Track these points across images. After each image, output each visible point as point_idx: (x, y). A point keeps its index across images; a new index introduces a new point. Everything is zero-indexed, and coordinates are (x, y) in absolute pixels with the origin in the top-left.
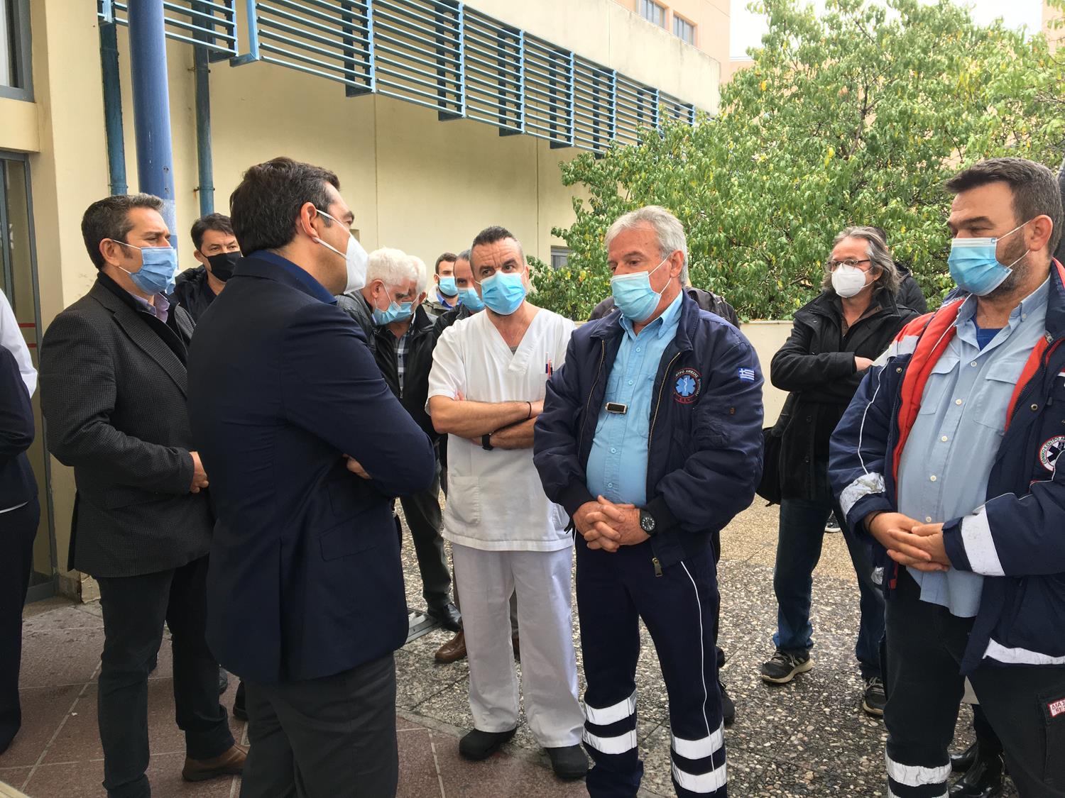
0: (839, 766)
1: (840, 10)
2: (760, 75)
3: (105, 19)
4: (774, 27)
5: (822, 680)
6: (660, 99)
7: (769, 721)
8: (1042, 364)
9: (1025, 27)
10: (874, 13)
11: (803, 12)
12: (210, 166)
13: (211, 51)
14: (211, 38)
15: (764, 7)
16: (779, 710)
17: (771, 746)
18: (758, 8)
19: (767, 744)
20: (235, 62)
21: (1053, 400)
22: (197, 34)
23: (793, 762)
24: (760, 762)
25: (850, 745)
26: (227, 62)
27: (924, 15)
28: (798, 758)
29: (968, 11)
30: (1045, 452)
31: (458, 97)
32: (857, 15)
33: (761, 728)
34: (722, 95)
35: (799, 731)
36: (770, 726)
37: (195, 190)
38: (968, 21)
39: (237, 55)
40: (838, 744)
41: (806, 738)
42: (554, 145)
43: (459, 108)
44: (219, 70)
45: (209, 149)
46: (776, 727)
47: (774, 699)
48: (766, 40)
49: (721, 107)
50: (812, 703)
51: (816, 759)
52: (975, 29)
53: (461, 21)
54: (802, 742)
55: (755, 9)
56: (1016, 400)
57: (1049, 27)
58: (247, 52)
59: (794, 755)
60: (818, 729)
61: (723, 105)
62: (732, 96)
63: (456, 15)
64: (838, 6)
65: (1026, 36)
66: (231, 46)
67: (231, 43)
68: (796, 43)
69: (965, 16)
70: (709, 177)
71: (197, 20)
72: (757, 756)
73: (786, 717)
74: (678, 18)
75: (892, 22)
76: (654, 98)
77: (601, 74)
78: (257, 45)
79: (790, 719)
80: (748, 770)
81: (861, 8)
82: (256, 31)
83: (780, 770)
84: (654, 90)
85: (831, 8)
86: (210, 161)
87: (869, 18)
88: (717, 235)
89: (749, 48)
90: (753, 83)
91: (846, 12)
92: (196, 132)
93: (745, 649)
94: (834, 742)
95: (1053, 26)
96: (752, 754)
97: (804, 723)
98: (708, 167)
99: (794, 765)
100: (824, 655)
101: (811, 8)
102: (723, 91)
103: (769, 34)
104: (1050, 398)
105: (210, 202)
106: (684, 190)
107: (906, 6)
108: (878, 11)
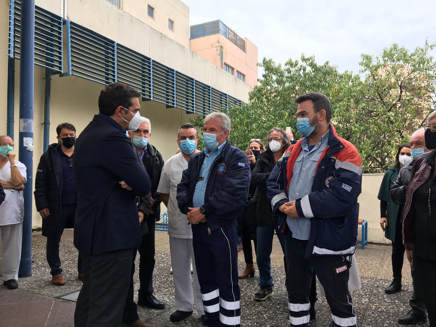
0: (280, 323)
1: (290, 66)
2: (262, 88)
3: (11, 57)
4: (267, 72)
5: (278, 298)
6: (228, 98)
7: (256, 311)
8: (326, 155)
9: (352, 72)
10: (302, 68)
11: (277, 67)
12: (49, 115)
13: (52, 70)
14: (52, 66)
15: (263, 65)
16: (260, 307)
17: (256, 318)
18: (261, 65)
19: (255, 317)
20: (61, 75)
21: (329, 165)
22: (47, 64)
23: (263, 322)
24: (250, 323)
25: (285, 317)
26: (59, 75)
27: (319, 69)
28: (265, 321)
29: (336, 68)
30: (327, 182)
31: (150, 93)
32: (296, 68)
33: (253, 313)
34: (250, 96)
35: (267, 313)
36: (256, 312)
37: (42, 124)
38: (336, 71)
39: (62, 73)
40: (281, 317)
41: (269, 315)
42: (188, 113)
43: (150, 96)
44: (55, 78)
45: (49, 108)
46: (258, 312)
47: (259, 304)
48: (264, 76)
49: (249, 100)
50: (273, 305)
51: (272, 321)
52: (338, 74)
53: (151, 65)
54: (268, 316)
55: (260, 65)
56: (318, 166)
57: (360, 72)
58: (66, 71)
59: (264, 320)
60: (274, 312)
61: (250, 99)
62: (253, 96)
63: (150, 63)
64: (289, 65)
65: (352, 75)
66: (60, 69)
67: (60, 68)
68: (274, 77)
69: (334, 70)
70: (244, 123)
71: (47, 59)
72: (250, 321)
73: (263, 309)
74: (238, 73)
75: (309, 71)
76: (226, 97)
77: (206, 88)
78: (71, 69)
79: (264, 310)
80: (246, 325)
81: (298, 66)
82: (70, 64)
83: (258, 325)
84: (226, 95)
85: (287, 66)
86: (49, 113)
87: (300, 70)
88: (246, 143)
89: (258, 79)
90: (260, 91)
91: (292, 67)
92: (44, 102)
93: (251, 289)
94: (279, 316)
95: (361, 72)
96: (248, 320)
97: (269, 311)
98: (243, 119)
99: (263, 323)
100: (280, 290)
101: (280, 66)
102: (250, 94)
103: (265, 74)
104: (328, 165)
105: (48, 128)
106: (235, 128)
107: (313, 65)
108: (303, 67)
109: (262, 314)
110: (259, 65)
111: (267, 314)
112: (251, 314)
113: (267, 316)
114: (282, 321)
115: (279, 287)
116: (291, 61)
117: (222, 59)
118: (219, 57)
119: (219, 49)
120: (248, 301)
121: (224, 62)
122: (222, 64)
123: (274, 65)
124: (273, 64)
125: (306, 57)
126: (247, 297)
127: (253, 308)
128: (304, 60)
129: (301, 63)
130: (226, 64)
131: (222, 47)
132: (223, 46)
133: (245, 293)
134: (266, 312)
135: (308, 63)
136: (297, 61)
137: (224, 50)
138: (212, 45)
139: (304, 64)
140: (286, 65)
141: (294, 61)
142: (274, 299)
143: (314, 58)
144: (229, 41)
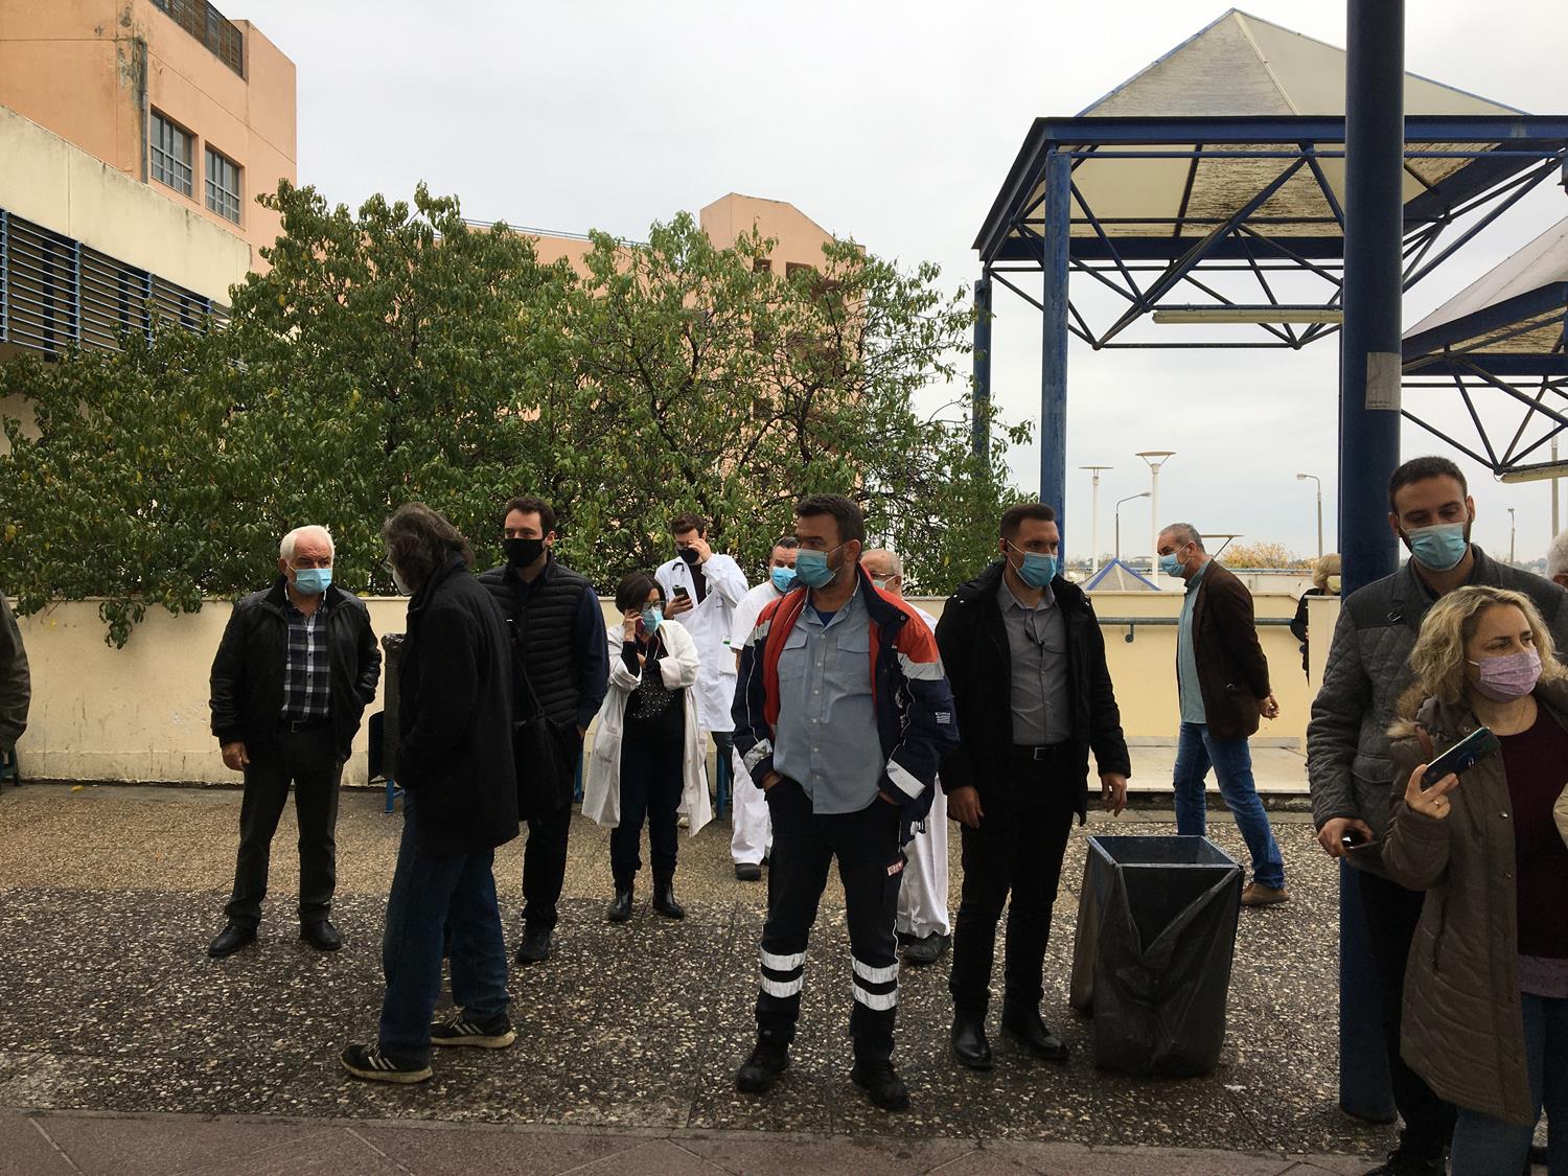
1: (379, 220)
2: (276, 285)
4: (293, 232)
10: (420, 232)
15: (279, 203)
16: (201, 1018)
18: (273, 201)
34: (234, 298)
48: (282, 244)
55: (269, 202)
62: (246, 302)
72: (159, 1059)
74: (213, 153)
76: (145, 285)
77: (56, 245)
80: (144, 1071)
84: (145, 274)
90: (267, 294)
107: (454, 230)
108: (423, 229)
109: (201, 1035)
110: (265, 200)
111: (215, 1035)
112: (165, 1041)
113: (217, 1038)
114: (256, 1045)
115: (273, 957)
116: (380, 204)
117: (142, 93)
118: (127, 84)
119: (131, 52)
120: (165, 1008)
121: (152, 105)
122: (142, 110)
123: (320, 209)
124: (318, 205)
125: (434, 196)
126: (165, 996)
127: (176, 1024)
128: (424, 202)
129: (414, 214)
130: (156, 112)
131: (140, 44)
132: (146, 39)
133: (159, 985)
134: (213, 1029)
135: (437, 220)
136: (401, 208)
137: (150, 59)
138: (98, 30)
139: (425, 220)
140: (363, 213)
141: (390, 204)
142: (248, 991)
143: (456, 208)
144: (176, 25)
